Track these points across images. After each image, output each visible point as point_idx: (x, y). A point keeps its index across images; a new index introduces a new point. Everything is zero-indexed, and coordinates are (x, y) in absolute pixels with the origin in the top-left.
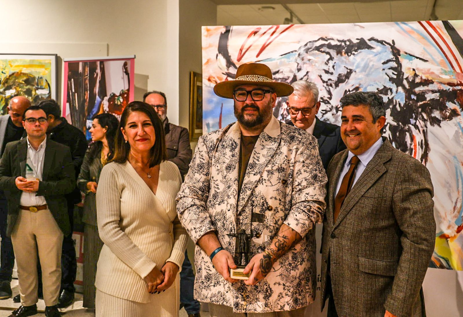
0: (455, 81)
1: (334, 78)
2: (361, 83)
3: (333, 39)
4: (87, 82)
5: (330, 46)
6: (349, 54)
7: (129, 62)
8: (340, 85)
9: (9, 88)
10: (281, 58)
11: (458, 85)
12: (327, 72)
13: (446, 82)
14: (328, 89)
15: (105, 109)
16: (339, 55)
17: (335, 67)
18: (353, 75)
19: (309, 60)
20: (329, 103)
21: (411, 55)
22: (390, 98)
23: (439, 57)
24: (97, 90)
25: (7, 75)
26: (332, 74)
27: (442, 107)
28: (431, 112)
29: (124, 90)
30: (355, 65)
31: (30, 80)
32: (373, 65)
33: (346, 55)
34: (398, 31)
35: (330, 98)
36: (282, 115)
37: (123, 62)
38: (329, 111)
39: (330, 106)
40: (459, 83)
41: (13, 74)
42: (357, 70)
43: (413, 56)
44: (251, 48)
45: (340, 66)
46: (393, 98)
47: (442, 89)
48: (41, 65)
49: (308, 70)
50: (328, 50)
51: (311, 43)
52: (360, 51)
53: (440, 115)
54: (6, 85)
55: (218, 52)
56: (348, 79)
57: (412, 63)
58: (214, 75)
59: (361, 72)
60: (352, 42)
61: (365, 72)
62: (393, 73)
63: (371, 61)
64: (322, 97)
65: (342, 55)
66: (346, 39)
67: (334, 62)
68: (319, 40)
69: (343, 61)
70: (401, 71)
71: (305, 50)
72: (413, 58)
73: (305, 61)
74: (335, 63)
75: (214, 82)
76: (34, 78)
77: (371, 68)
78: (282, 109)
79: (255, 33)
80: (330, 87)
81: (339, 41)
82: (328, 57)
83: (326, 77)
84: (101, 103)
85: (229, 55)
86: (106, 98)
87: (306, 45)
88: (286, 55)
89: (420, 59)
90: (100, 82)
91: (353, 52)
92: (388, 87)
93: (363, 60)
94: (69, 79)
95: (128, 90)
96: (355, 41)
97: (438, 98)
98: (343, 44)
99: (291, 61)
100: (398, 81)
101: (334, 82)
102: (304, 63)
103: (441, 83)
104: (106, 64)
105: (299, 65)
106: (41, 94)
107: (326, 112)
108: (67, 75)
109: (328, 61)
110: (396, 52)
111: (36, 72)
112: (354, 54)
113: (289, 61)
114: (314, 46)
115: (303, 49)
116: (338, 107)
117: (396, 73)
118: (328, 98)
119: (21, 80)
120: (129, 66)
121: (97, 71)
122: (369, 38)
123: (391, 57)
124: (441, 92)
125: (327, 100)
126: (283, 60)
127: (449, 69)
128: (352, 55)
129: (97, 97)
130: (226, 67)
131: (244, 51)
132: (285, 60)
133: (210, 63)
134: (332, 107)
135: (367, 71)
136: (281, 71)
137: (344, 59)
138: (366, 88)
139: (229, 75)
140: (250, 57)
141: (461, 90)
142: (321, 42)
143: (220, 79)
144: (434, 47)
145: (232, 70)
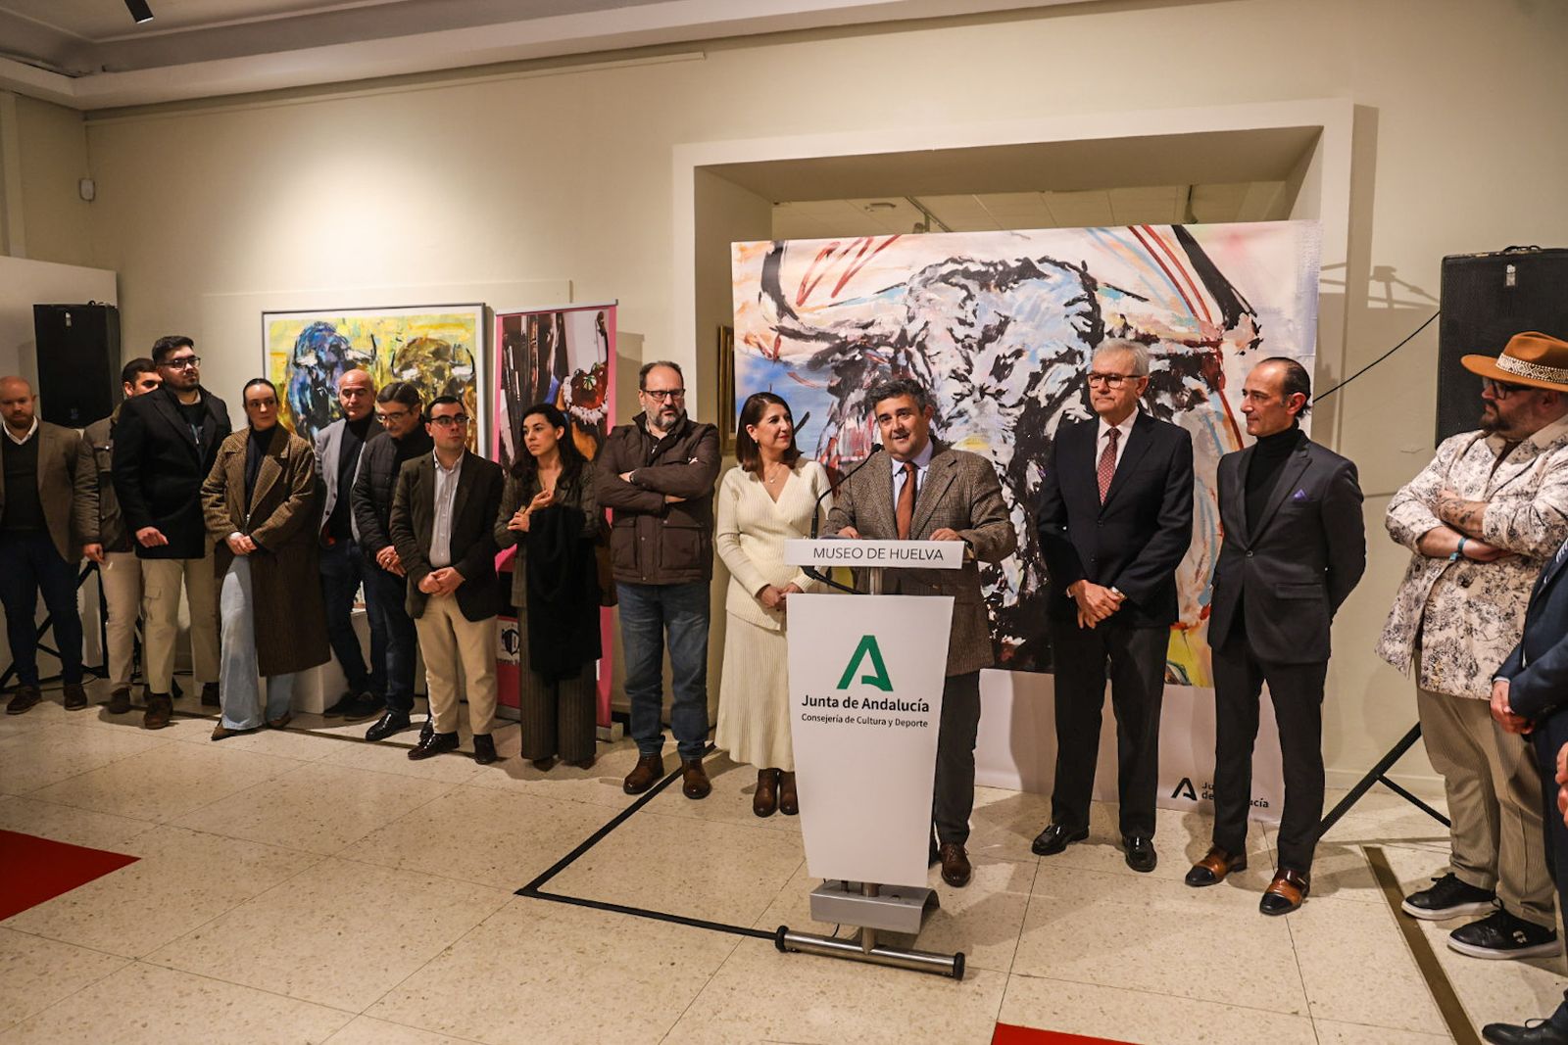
0: (1198, 338)
1: (977, 333)
2: (1026, 342)
3: (972, 261)
4: (536, 350)
5: (967, 274)
6: (1004, 288)
7: (606, 312)
8: (988, 346)
9: (407, 366)
10: (878, 298)
11: (1203, 344)
12: (962, 322)
13: (1182, 339)
14: (964, 354)
15: (566, 398)
16: (985, 290)
17: (977, 313)
18: (1010, 328)
19: (930, 300)
20: (967, 380)
21: (1117, 290)
22: (1080, 369)
23: (1167, 291)
24: (552, 364)
25: (405, 343)
26: (972, 325)
27: (1176, 388)
28: (1156, 396)
29: (598, 363)
30: (1015, 308)
31: (440, 353)
32: (1048, 308)
33: (998, 290)
34: (1093, 245)
35: (970, 372)
37: (597, 312)
38: (968, 396)
39: (969, 386)
40: (1205, 340)
41: (414, 341)
42: (1018, 319)
43: (1121, 291)
44: (822, 280)
45: (986, 312)
47: (1174, 352)
48: (460, 324)
49: (928, 319)
50: (963, 281)
51: (931, 269)
52: (1022, 282)
53: (1171, 400)
54: (403, 361)
55: (760, 290)
56: (1002, 333)
57: (1118, 304)
58: (754, 332)
59: (1026, 320)
60: (1009, 266)
61: (1033, 321)
62: (1084, 323)
63: (1044, 300)
64: (955, 368)
65: (989, 290)
66: (996, 260)
67: (975, 302)
68: (946, 262)
69: (991, 301)
70: (1100, 320)
71: (920, 282)
72: (1122, 294)
73: (922, 301)
74: (977, 305)
75: (755, 345)
76: (447, 348)
77: (1044, 315)
79: (829, 252)
80: (969, 351)
81: (983, 264)
82: (964, 293)
83: (961, 332)
84: (559, 387)
85: (783, 293)
86: (568, 379)
87: (923, 272)
88: (887, 292)
89: (1134, 296)
90: (557, 349)
91: (1011, 284)
92: (1075, 348)
93: (1028, 298)
94: (505, 346)
95: (606, 363)
96: (1014, 264)
97: (1168, 370)
98: (992, 269)
99: (897, 303)
100: (1094, 337)
101: (976, 341)
102: (920, 307)
103: (1172, 341)
104: (566, 316)
105: (911, 310)
106: (460, 375)
107: (963, 396)
108: (501, 338)
109: (965, 299)
110: (1089, 284)
111: (451, 336)
112: (1012, 288)
113: (893, 304)
114: (938, 275)
115: (917, 279)
116: (985, 387)
117: (1090, 323)
118: (965, 371)
119: (427, 352)
120: (606, 320)
121: (551, 331)
122: (1039, 258)
123: (1081, 292)
124: (1174, 358)
125: (963, 375)
126: (881, 301)
127: (1187, 314)
128: (1008, 291)
129: (553, 377)
130: (775, 316)
131: (808, 286)
132: (883, 300)
133: (747, 310)
134: (973, 387)
135: (1037, 319)
136: (877, 321)
137: (995, 298)
138: (1035, 352)
139: (782, 331)
140: (820, 296)
141: (1209, 354)
142: (951, 267)
143: (767, 339)
144: (1159, 273)
145: (788, 323)
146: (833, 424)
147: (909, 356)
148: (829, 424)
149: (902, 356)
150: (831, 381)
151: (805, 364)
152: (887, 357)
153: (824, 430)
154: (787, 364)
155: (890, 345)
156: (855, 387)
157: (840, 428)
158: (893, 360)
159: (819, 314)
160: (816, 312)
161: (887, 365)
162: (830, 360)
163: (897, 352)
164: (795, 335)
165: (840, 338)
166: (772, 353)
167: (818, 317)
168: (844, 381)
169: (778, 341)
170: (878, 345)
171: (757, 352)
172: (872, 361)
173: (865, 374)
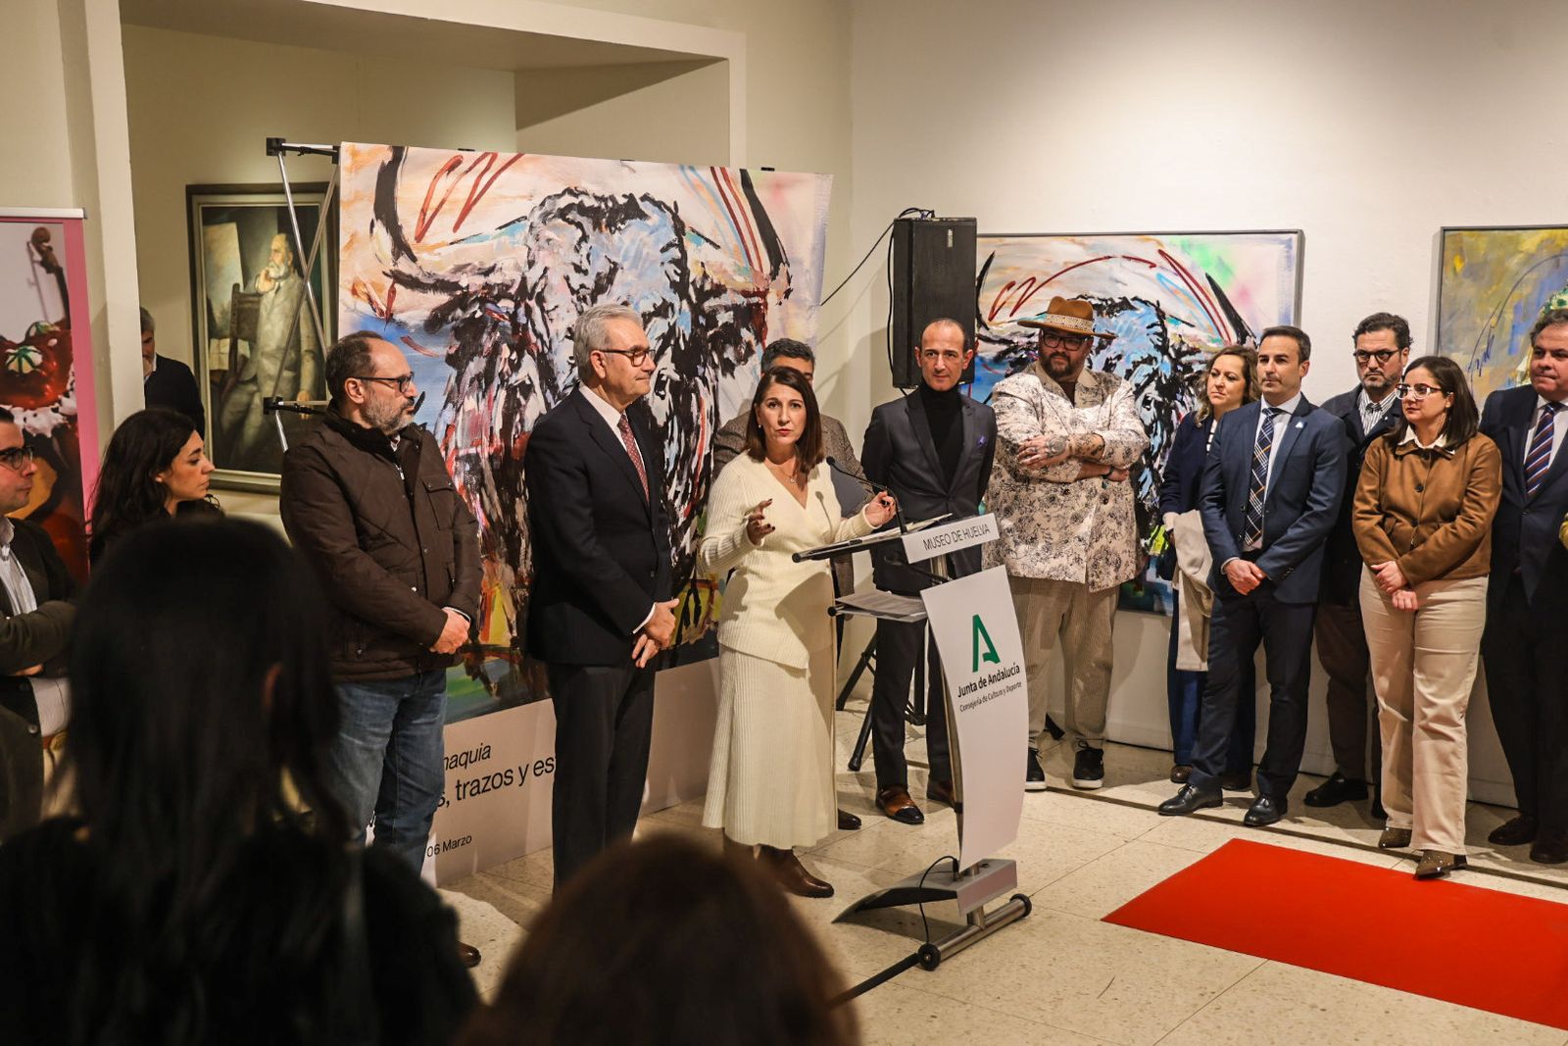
0: (751, 288)
1: (590, 282)
2: (631, 293)
3: (586, 194)
5: (582, 209)
6: (613, 229)
7: (54, 231)
10: (500, 235)
11: (754, 294)
12: (578, 269)
13: (740, 288)
14: (579, 307)
16: (597, 230)
17: (590, 258)
18: (619, 276)
19: (549, 240)
21: (699, 235)
22: (671, 324)
23: (732, 239)
26: (586, 272)
27: (737, 340)
28: (724, 350)
29: (44, 324)
30: (623, 253)
32: (648, 254)
33: (608, 231)
34: (683, 185)
36: (501, 374)
37: (32, 228)
40: (756, 290)
42: (626, 265)
43: (703, 237)
45: (598, 256)
46: (675, 324)
47: (736, 303)
49: (547, 265)
50: (579, 219)
51: (549, 202)
52: (627, 222)
53: (733, 353)
55: (373, 216)
56: (612, 284)
57: (700, 251)
58: (364, 279)
60: (617, 203)
61: (636, 268)
62: (675, 272)
63: (645, 245)
66: (607, 195)
67: (589, 245)
68: (563, 193)
69: (603, 245)
70: (687, 268)
71: (540, 217)
72: (702, 240)
73: (542, 242)
74: (591, 248)
75: (365, 297)
77: (645, 261)
78: (501, 359)
79: (451, 167)
80: (584, 304)
81: (596, 198)
82: (579, 233)
83: (577, 280)
85: (399, 224)
87: (543, 204)
88: (509, 228)
89: (711, 243)
91: (619, 225)
92: (668, 300)
93: (633, 242)
95: (65, 324)
97: (732, 322)
98: (603, 206)
99: (518, 243)
100: (682, 288)
101: (589, 292)
102: (540, 248)
103: (735, 291)
105: (532, 252)
109: (579, 243)
110: (679, 228)
112: (620, 229)
113: (514, 243)
114: (557, 208)
115: (538, 213)
117: (679, 271)
120: (55, 245)
122: (646, 196)
123: (673, 237)
124: (735, 309)
126: (502, 239)
127: (746, 263)
128: (616, 233)
130: (390, 256)
131: (429, 214)
132: (505, 238)
133: (355, 245)
135: (639, 266)
136: (498, 266)
137: (605, 240)
138: (637, 304)
139: (398, 277)
140: (441, 229)
141: (758, 305)
142: (568, 200)
143: (379, 289)
144: (729, 220)
145: (404, 266)
146: (450, 405)
147: (529, 311)
148: (445, 407)
149: (522, 311)
150: (450, 348)
151: (422, 323)
152: (507, 313)
153: (440, 415)
154: (401, 325)
155: (511, 297)
156: (474, 354)
157: (458, 411)
158: (513, 317)
159: (439, 254)
160: (437, 251)
161: (507, 323)
162: (450, 317)
163: (517, 306)
164: (412, 283)
165: (461, 288)
166: (384, 309)
167: (437, 259)
168: (462, 348)
169: (392, 292)
170: (498, 298)
171: (364, 307)
172: (493, 318)
173: (485, 336)
